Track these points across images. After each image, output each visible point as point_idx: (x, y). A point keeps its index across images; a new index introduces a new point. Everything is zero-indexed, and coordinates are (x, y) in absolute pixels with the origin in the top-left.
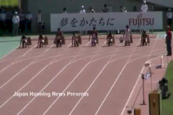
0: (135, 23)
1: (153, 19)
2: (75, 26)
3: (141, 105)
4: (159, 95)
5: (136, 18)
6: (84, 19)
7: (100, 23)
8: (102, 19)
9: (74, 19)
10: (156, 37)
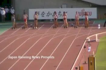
0: (80, 15)
1: (91, 12)
2: (44, 16)
3: (83, 64)
4: (94, 58)
5: (81, 11)
6: (49, 12)
7: (59, 15)
8: (60, 12)
9: (43, 12)
10: (93, 23)
